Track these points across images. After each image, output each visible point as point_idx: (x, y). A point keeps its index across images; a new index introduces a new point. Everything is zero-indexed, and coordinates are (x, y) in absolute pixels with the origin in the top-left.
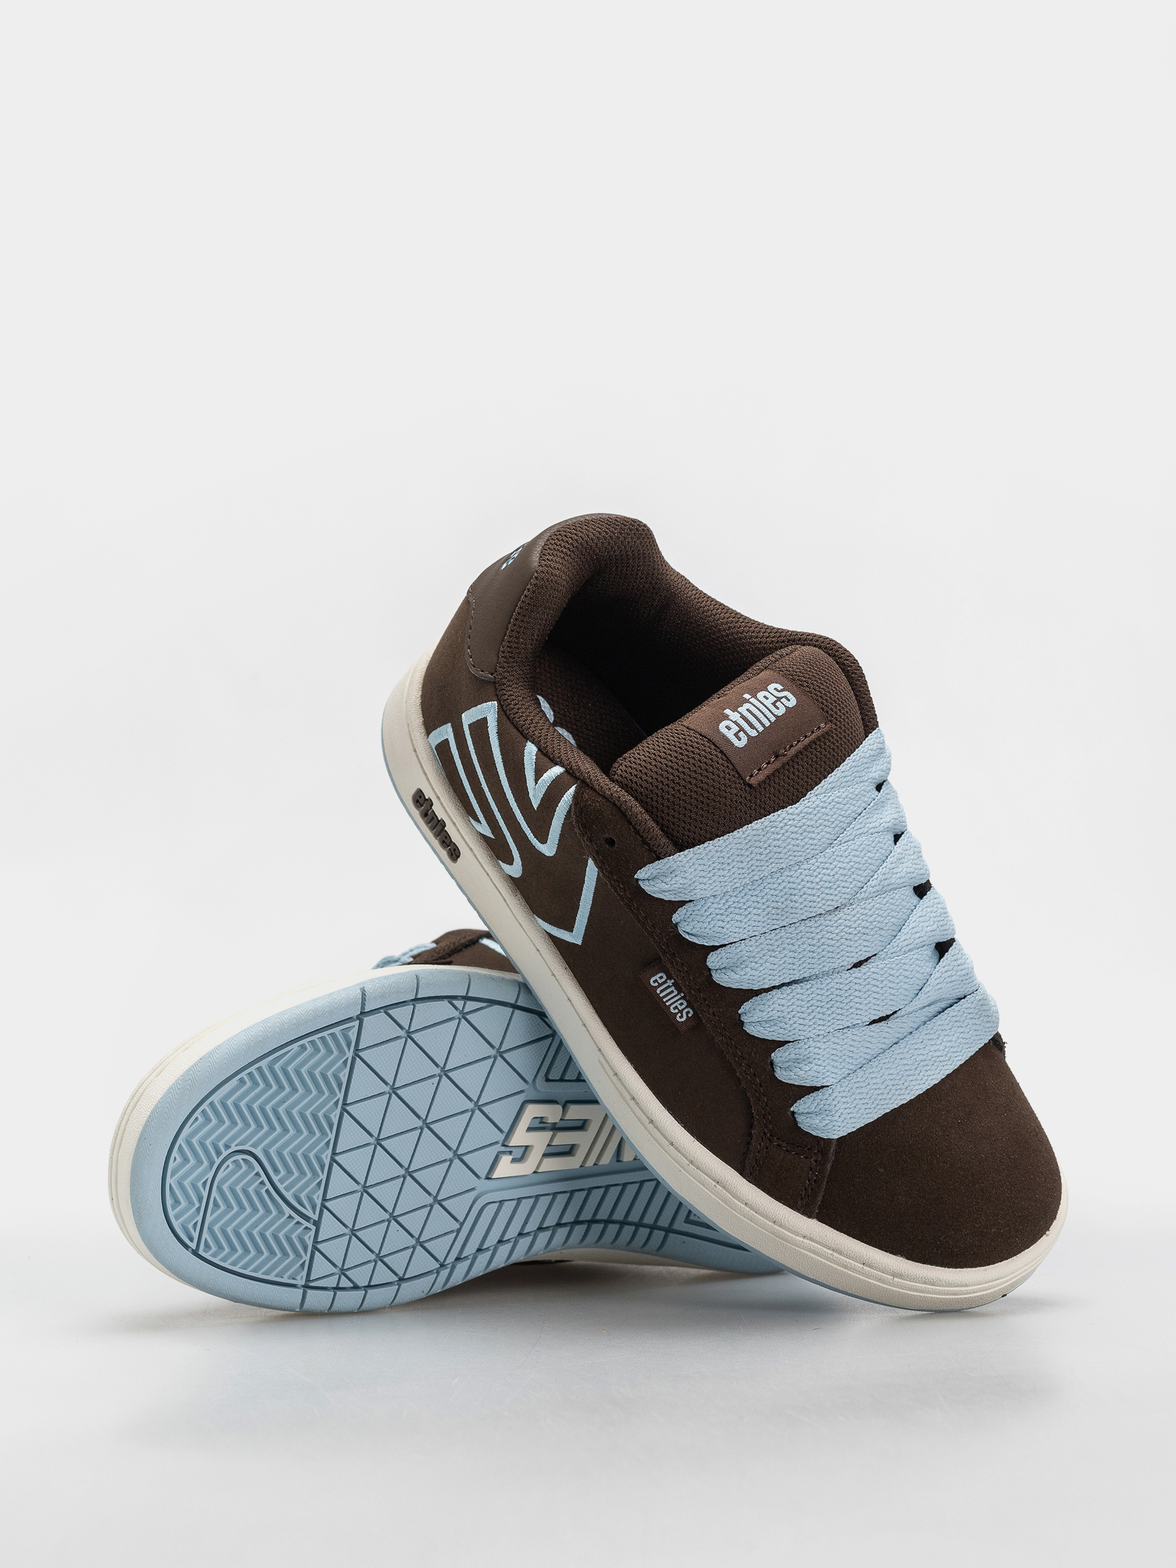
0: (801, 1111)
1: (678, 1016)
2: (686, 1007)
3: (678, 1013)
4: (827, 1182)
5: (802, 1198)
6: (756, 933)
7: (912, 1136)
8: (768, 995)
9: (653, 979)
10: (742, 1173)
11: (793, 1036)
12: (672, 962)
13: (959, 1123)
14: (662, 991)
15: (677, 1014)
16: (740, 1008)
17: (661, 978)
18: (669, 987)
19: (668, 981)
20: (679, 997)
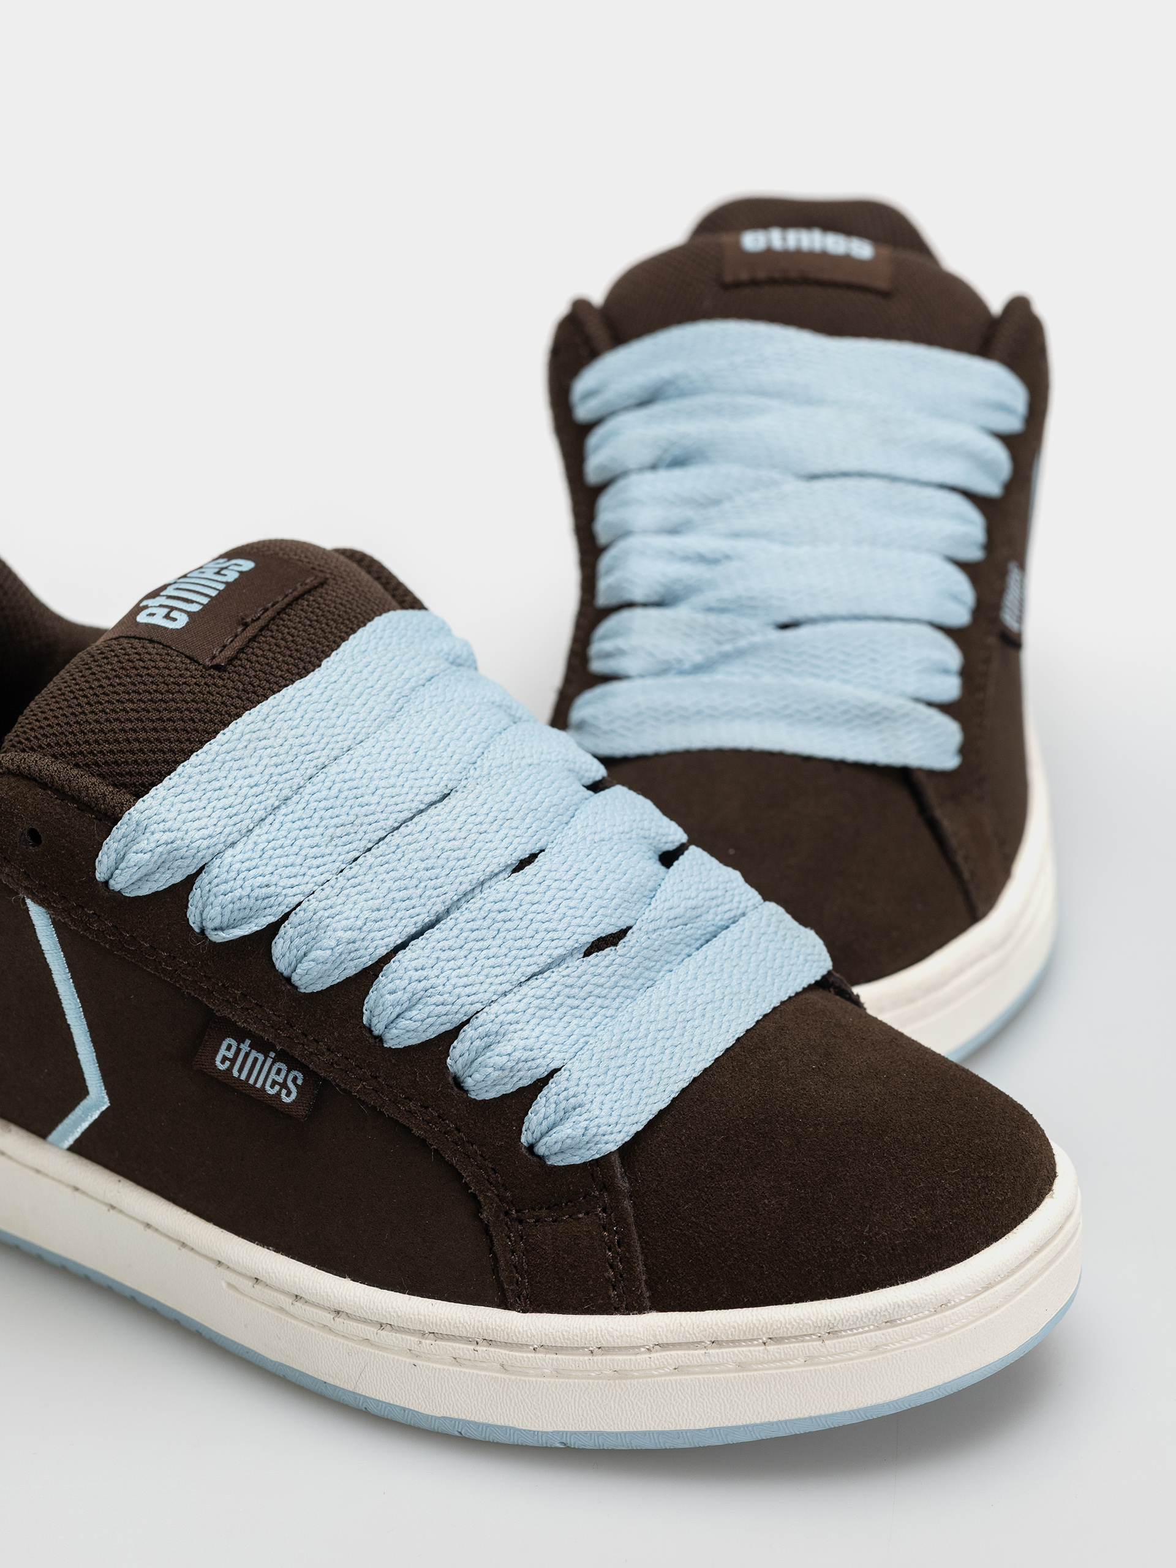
0: (537, 1134)
1: (283, 1095)
2: (288, 1072)
3: (280, 1090)
4: (640, 1237)
5: (614, 1286)
6: (326, 876)
7: (742, 1107)
8: (393, 964)
9: (219, 1058)
10: (504, 1304)
11: (463, 1010)
12: (228, 1001)
13: (813, 1069)
14: (240, 1070)
15: (279, 1093)
16: (363, 1013)
17: (229, 1048)
18: (247, 1055)
19: (242, 1046)
20: (269, 1061)
